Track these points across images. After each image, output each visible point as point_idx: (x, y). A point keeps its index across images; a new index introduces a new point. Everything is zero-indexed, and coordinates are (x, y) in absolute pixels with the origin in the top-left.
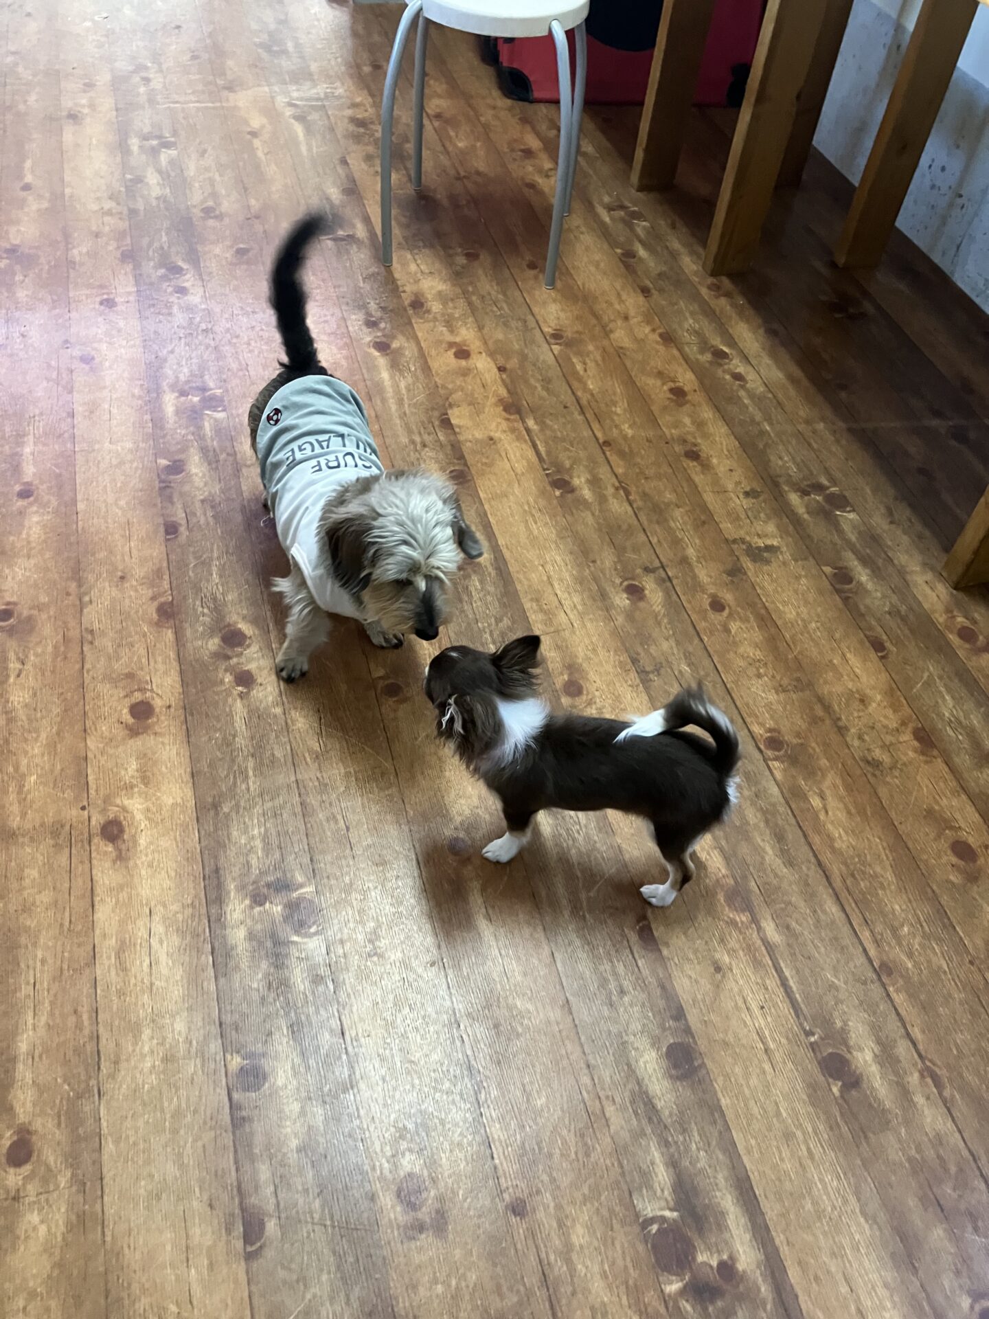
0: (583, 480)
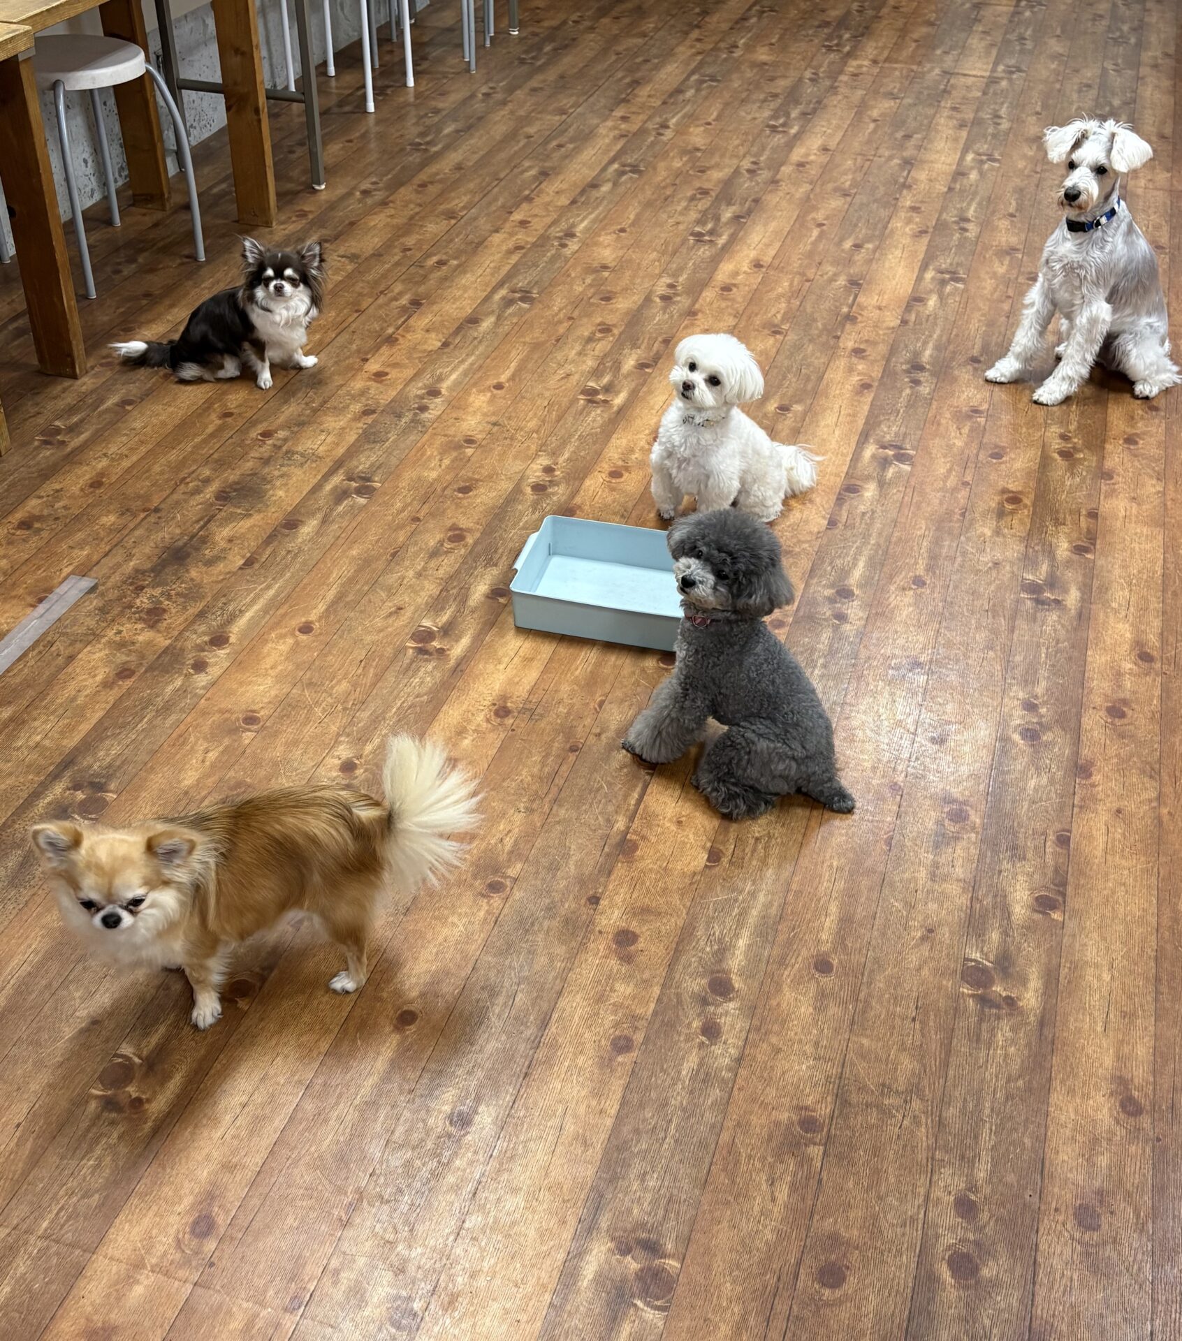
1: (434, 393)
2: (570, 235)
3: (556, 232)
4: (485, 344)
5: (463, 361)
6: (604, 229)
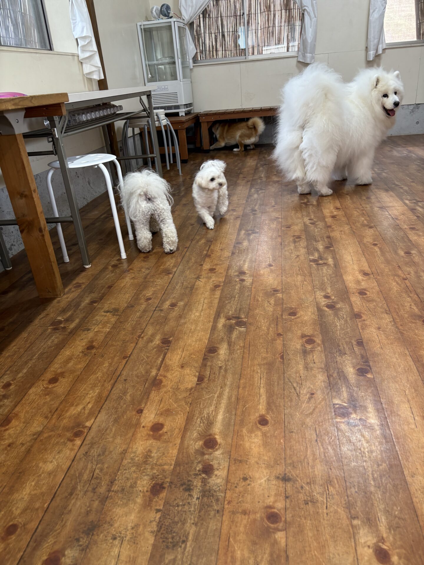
0: (154, 343)
1: (211, 443)
2: (242, 273)
3: (233, 273)
4: (229, 372)
5: (221, 396)
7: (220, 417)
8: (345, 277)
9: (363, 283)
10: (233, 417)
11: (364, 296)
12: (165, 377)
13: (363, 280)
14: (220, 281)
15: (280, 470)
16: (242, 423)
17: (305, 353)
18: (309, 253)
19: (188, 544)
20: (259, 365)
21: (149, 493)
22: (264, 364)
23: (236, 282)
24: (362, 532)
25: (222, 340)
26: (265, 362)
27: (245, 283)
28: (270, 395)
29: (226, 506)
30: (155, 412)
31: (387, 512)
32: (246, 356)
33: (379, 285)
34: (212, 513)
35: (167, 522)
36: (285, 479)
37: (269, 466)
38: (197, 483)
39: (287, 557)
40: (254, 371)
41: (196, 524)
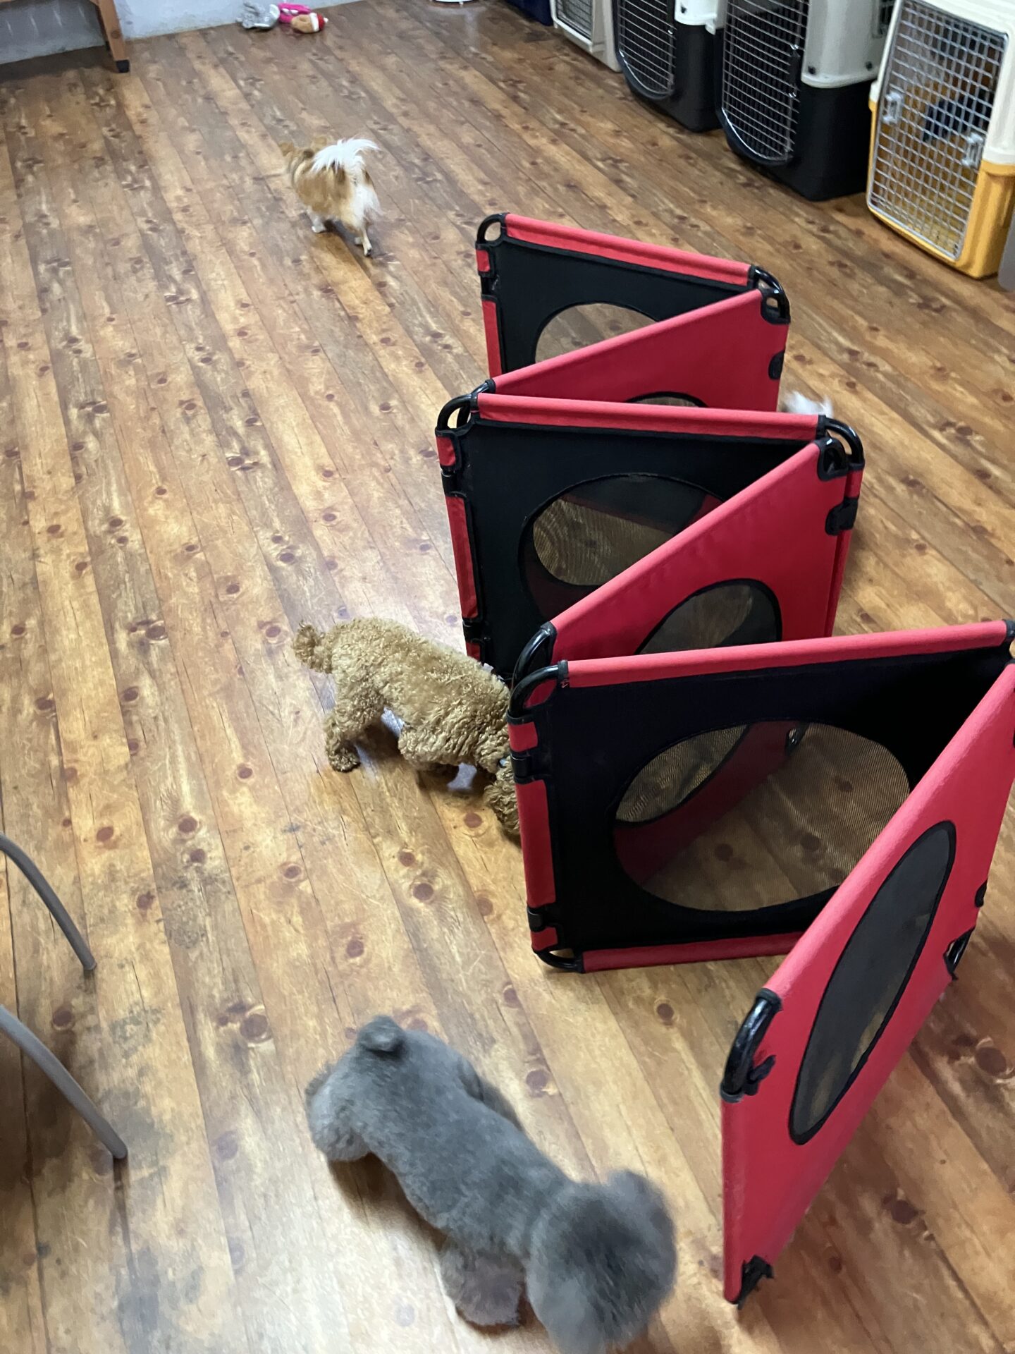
0: (25, 713)
1: (187, 825)
2: (116, 523)
3: (97, 527)
4: (172, 721)
5: (174, 760)
6: (140, 498)
7: (186, 788)
8: (296, 491)
9: (326, 495)
10: (204, 782)
11: (334, 523)
12: (76, 761)
13: (325, 488)
14: (81, 554)
15: (284, 822)
16: (218, 784)
17: (270, 653)
18: (223, 444)
19: (209, 935)
20: (210, 695)
21: (138, 910)
22: (218, 692)
23: (113, 546)
24: (384, 846)
25: (137, 673)
26: (218, 687)
27: (129, 545)
28: (242, 734)
29: (236, 884)
30: (89, 817)
31: (406, 817)
32: (187, 686)
33: (352, 494)
34: (223, 897)
35: (175, 927)
36: (293, 829)
37: (270, 823)
38: (191, 875)
39: (317, 901)
40: (207, 707)
41: (209, 915)
